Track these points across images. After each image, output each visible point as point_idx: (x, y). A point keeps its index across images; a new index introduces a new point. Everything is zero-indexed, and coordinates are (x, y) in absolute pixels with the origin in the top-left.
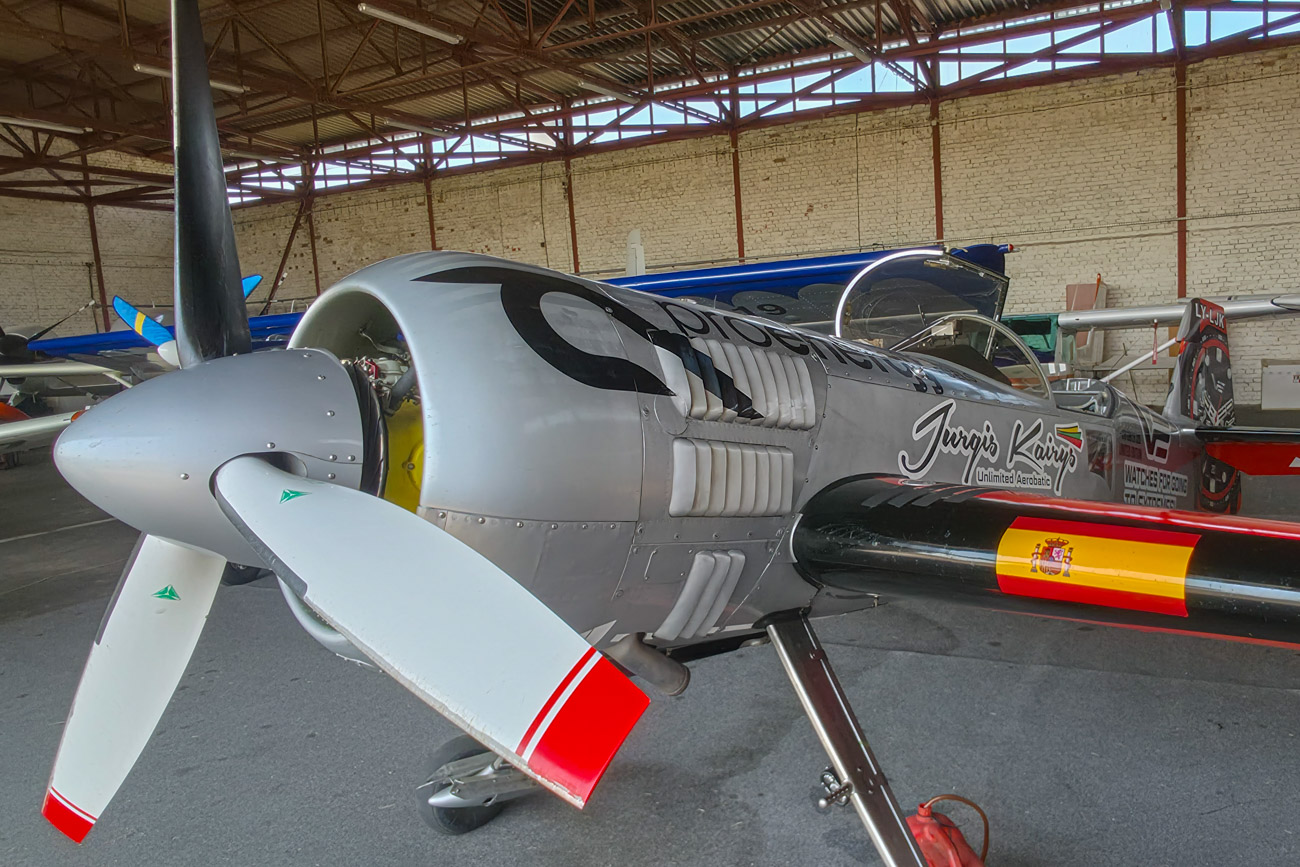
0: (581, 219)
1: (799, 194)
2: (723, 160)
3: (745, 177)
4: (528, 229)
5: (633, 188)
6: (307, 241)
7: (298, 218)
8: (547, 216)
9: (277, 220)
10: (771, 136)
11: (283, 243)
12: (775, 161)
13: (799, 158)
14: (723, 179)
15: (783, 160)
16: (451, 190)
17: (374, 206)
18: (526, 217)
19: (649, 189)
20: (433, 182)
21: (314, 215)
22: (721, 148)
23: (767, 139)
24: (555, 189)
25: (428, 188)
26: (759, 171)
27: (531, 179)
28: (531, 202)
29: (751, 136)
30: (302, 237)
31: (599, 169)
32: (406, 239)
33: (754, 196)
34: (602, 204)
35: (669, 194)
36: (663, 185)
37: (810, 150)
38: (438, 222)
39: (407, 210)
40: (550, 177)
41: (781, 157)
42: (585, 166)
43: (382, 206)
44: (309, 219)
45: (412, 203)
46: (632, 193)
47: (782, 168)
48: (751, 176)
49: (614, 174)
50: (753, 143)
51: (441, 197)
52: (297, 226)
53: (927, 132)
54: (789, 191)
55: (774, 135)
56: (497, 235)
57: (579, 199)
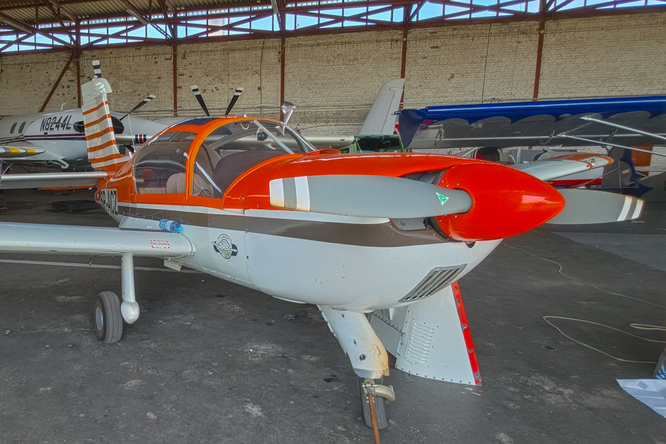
0: (290, 74)
1: (445, 68)
2: (396, 45)
3: (409, 56)
4: (248, 78)
5: (329, 58)
6: (75, 78)
7: (68, 63)
8: (264, 71)
9: (50, 64)
10: (431, 33)
11: (54, 78)
12: (432, 48)
13: (448, 47)
14: (394, 56)
15: (437, 47)
16: (191, 52)
17: (131, 59)
18: (248, 71)
19: (341, 59)
20: (179, 46)
21: (81, 62)
22: (395, 37)
23: (428, 34)
24: (272, 56)
25: (175, 50)
26: (419, 53)
27: (255, 49)
28: (252, 62)
29: (417, 32)
30: (69, 75)
31: (306, 45)
32: (154, 80)
33: (414, 67)
34: (305, 66)
35: (354, 63)
36: (352, 58)
37: (456, 42)
38: (180, 70)
39: (157, 62)
40: (269, 48)
41: (436, 45)
42: (295, 43)
43: (137, 59)
44: (78, 64)
45: (161, 59)
46: (328, 61)
47: (436, 52)
48: (413, 56)
49: (317, 49)
50: (418, 36)
51: (185, 56)
52: (67, 68)
53: (536, 38)
54: (439, 66)
55: (432, 33)
56: (224, 81)
57: (289, 63)
